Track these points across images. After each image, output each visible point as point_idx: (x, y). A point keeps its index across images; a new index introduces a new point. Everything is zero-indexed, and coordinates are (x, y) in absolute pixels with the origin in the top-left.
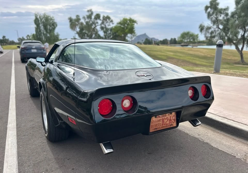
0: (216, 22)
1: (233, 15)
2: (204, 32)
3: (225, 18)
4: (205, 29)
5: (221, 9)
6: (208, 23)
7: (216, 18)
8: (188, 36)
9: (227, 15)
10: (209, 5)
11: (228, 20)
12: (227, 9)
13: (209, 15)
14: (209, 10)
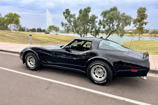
0: (70, 21)
1: (78, 19)
2: (64, 26)
3: (74, 20)
4: (64, 25)
5: (72, 15)
6: (65, 22)
7: (70, 19)
8: (53, 28)
9: (75, 18)
10: (65, 11)
11: (75, 21)
12: (74, 15)
13: (66, 17)
14: (65, 14)
